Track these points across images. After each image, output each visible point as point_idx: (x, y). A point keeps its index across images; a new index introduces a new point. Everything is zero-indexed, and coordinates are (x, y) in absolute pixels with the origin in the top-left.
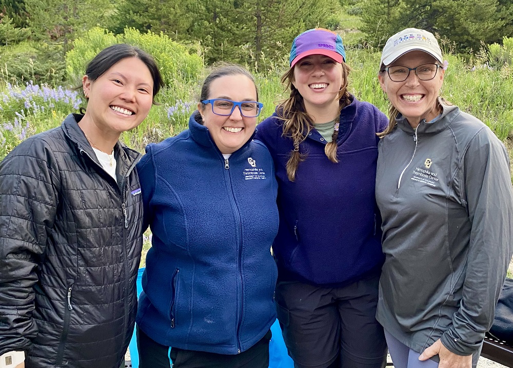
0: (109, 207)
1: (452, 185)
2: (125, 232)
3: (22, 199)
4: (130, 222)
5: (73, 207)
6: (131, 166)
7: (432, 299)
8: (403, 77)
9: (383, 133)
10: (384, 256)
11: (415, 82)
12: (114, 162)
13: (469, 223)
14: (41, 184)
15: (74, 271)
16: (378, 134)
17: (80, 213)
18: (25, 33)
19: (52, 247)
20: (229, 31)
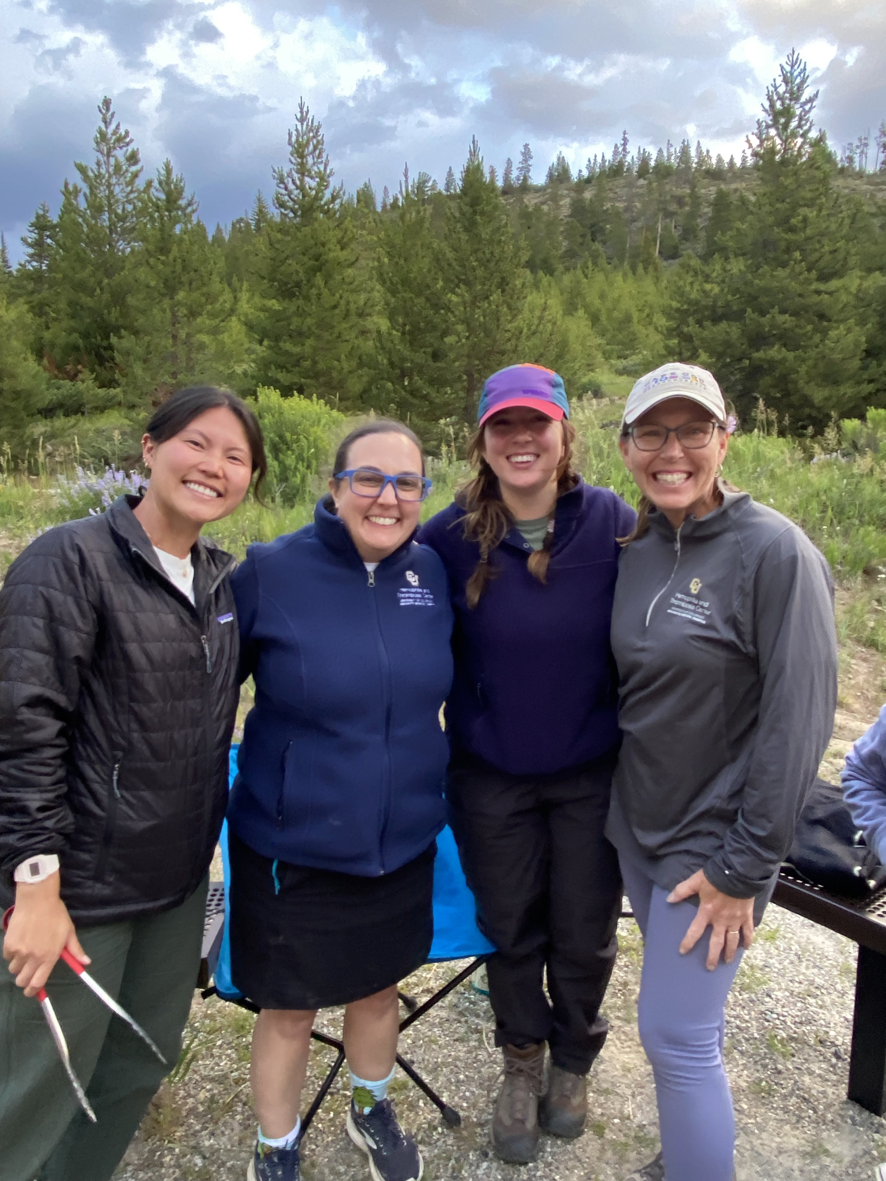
0: (181, 640)
1: (733, 622)
2: (207, 679)
3: (40, 622)
4: (215, 665)
5: (121, 639)
6: (217, 576)
7: (694, 804)
8: (656, 443)
9: (627, 538)
10: (620, 734)
11: (677, 452)
12: (190, 571)
13: (759, 684)
14: (70, 600)
15: (123, 738)
16: (618, 540)
17: (133, 649)
18: (115, 396)
19: (88, 701)
20: (425, 397)
